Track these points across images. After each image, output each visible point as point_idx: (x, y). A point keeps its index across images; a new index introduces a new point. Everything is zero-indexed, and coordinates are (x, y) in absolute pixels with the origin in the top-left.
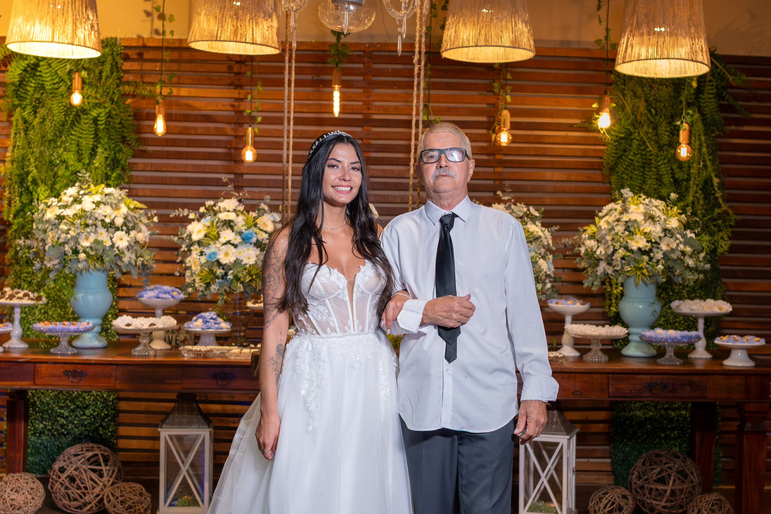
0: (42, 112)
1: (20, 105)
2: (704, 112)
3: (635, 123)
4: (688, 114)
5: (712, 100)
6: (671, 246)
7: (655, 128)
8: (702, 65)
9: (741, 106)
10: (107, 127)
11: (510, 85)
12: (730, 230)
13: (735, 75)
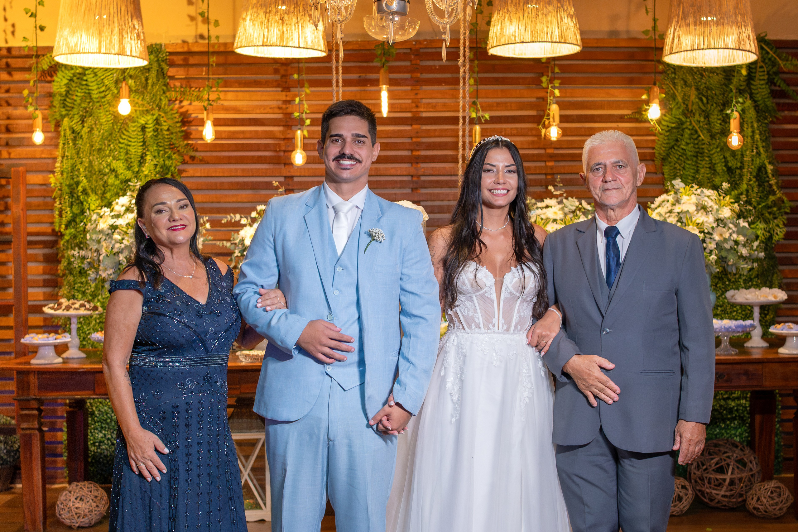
0: (90, 121)
1: (67, 115)
2: (756, 99)
3: (686, 112)
4: (737, 102)
5: (764, 86)
6: (724, 236)
7: (707, 117)
8: (750, 54)
9: (794, 91)
10: (155, 134)
11: (558, 78)
12: (785, 217)
13: (787, 60)
